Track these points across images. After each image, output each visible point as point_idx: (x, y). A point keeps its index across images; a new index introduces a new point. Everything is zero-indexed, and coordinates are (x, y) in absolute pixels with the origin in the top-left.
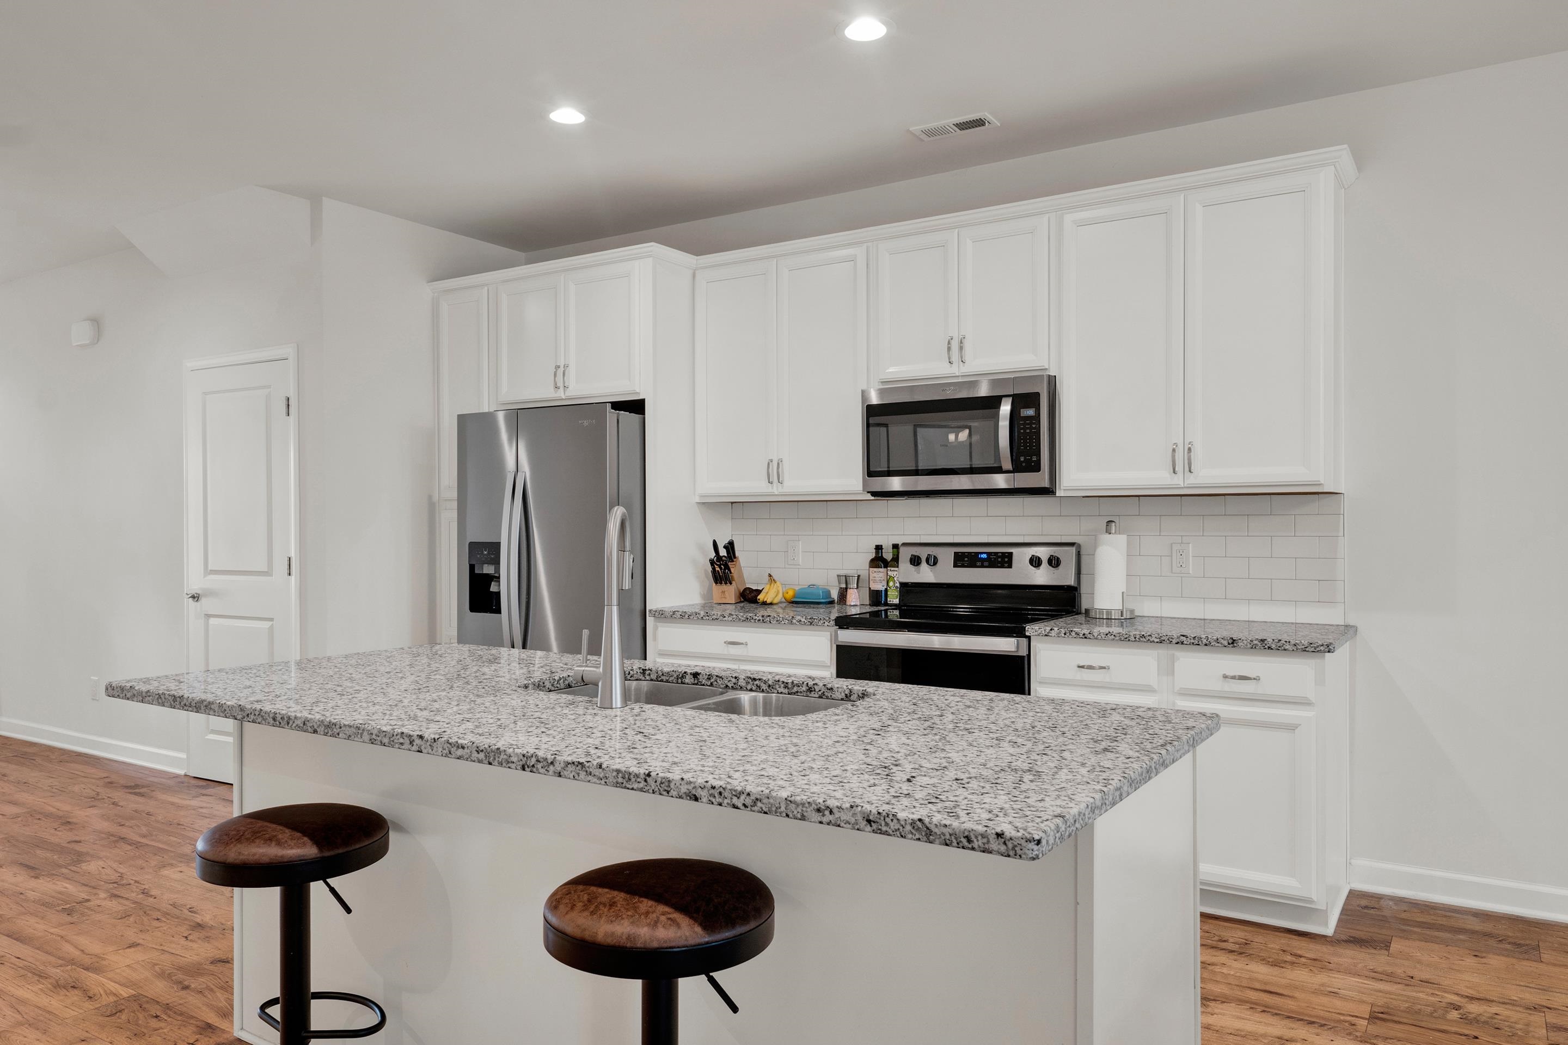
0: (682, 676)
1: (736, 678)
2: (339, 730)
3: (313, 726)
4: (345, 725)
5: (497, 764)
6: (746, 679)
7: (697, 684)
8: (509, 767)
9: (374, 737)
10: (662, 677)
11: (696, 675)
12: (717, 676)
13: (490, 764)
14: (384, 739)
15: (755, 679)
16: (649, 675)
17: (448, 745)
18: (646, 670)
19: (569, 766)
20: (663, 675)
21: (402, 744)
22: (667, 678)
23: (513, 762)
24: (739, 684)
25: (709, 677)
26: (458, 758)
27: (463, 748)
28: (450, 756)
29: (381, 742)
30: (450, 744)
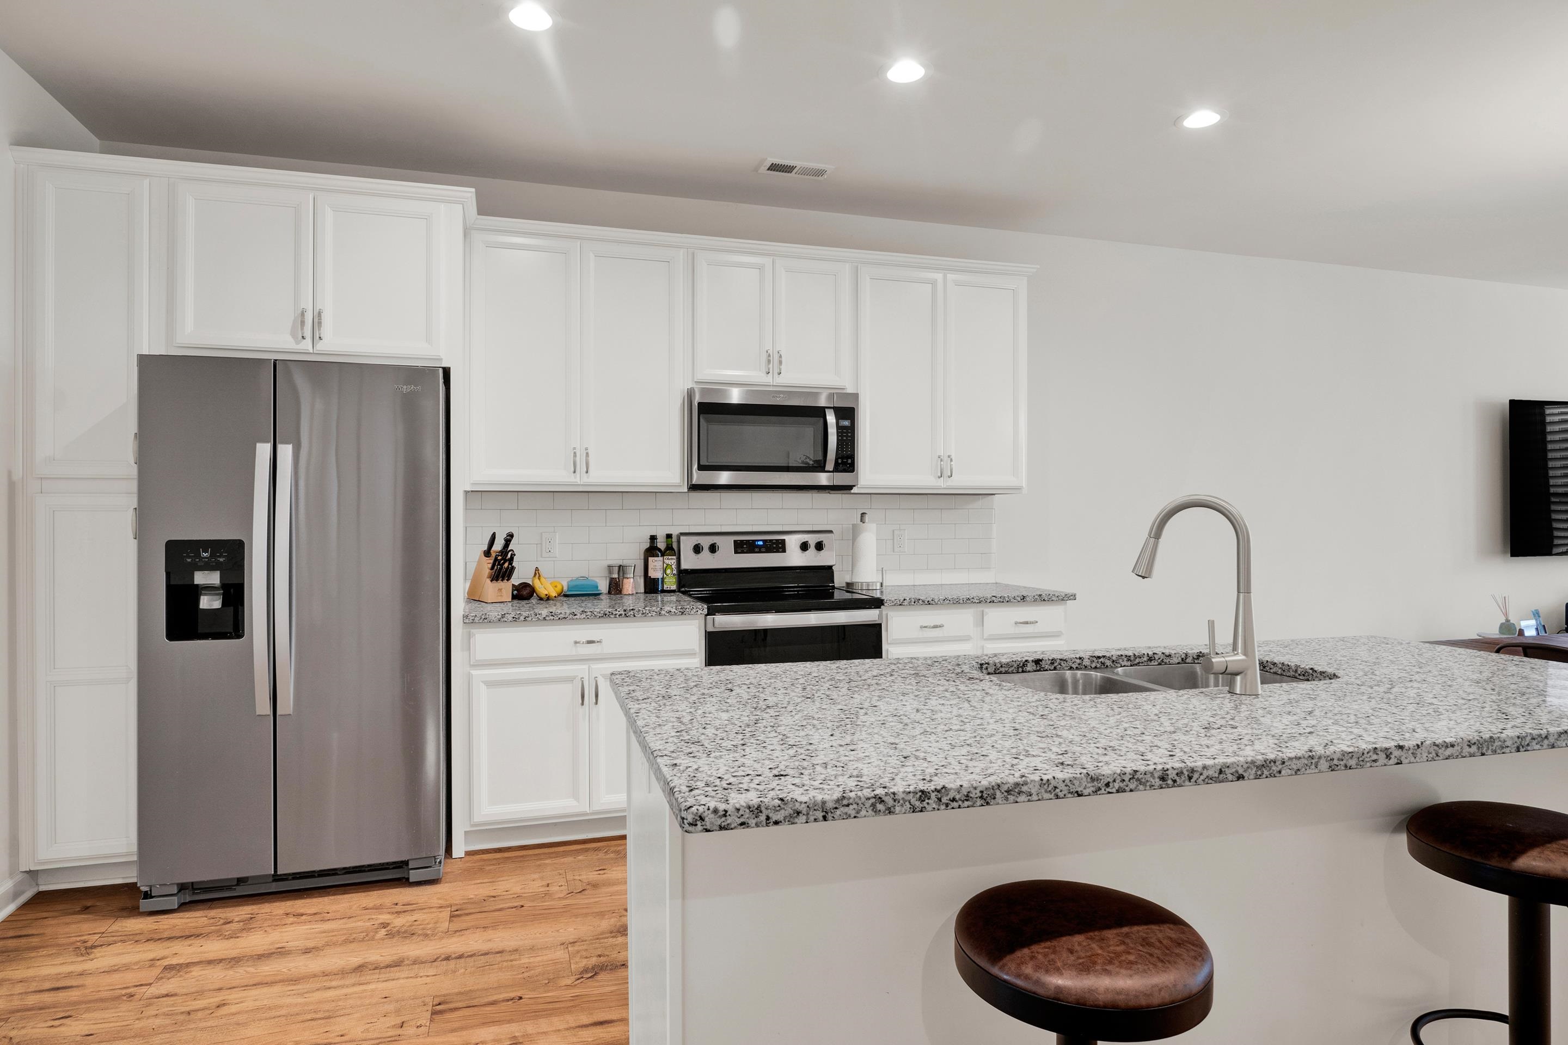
0: (1024, 665)
1: (1080, 658)
2: (1280, 767)
3: (1237, 772)
4: (1290, 759)
5: (1491, 753)
6: (1091, 658)
7: (1038, 671)
8: (1503, 753)
9: (1336, 762)
10: (1001, 669)
11: (1037, 662)
12: (1061, 660)
13: (1483, 754)
14: (1350, 761)
15: (1099, 657)
16: (987, 669)
17: (1435, 748)
18: (983, 664)
19: (1562, 736)
20: (1001, 666)
21: (1375, 761)
22: (1007, 669)
23: (1508, 747)
24: (1084, 664)
25: (1053, 661)
26: (1447, 759)
27: (1453, 746)
28: (1437, 758)
29: (1346, 766)
30: (1437, 746)
